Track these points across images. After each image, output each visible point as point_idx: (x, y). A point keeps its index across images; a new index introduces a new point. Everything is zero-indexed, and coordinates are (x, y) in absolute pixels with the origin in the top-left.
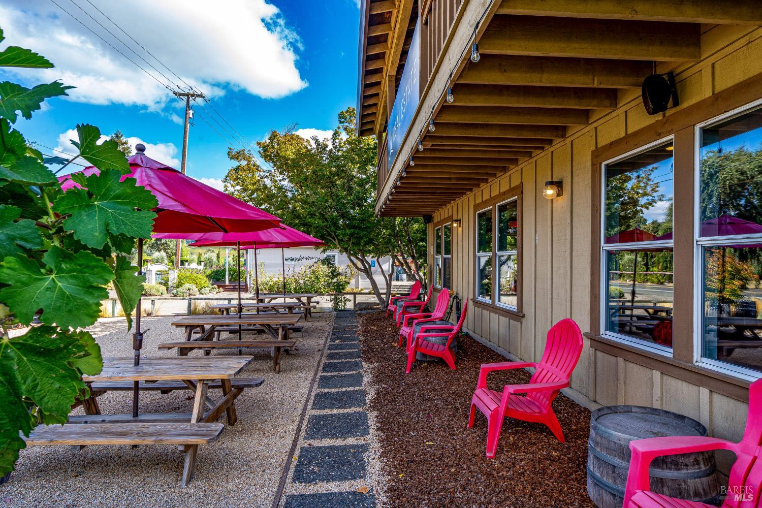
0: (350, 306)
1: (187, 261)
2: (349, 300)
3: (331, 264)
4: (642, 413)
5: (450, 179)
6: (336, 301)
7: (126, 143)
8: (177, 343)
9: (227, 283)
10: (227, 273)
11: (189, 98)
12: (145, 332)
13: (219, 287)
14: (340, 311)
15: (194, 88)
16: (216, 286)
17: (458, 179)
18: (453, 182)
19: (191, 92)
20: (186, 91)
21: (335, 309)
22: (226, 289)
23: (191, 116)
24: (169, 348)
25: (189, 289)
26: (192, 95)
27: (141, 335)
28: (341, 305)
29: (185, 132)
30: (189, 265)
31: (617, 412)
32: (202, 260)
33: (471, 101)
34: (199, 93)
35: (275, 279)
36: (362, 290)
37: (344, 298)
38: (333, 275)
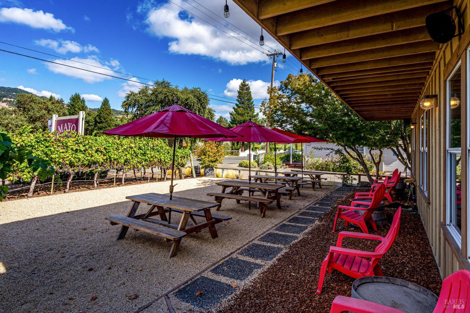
0: (355, 182)
1: (278, 149)
2: (355, 179)
3: (342, 153)
4: (416, 290)
5: (386, 95)
6: (344, 179)
7: (248, 85)
8: (215, 194)
9: (291, 163)
10: (291, 156)
11: (274, 56)
12: (175, 185)
13: (286, 165)
14: (347, 186)
15: (276, 50)
16: (285, 164)
17: (393, 95)
18: (389, 97)
19: (275, 53)
20: (273, 53)
21: (344, 185)
22: (290, 166)
23: (275, 66)
24: (211, 196)
25: (268, 165)
26: (276, 54)
27: (173, 186)
28: (349, 182)
29: (272, 75)
30: (279, 151)
31: (394, 284)
32: (287, 148)
33: (319, 54)
34: (280, 52)
35: (320, 162)
36: (385, 172)
37: (351, 177)
38: (343, 161)
